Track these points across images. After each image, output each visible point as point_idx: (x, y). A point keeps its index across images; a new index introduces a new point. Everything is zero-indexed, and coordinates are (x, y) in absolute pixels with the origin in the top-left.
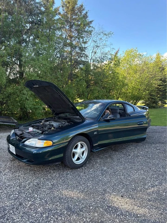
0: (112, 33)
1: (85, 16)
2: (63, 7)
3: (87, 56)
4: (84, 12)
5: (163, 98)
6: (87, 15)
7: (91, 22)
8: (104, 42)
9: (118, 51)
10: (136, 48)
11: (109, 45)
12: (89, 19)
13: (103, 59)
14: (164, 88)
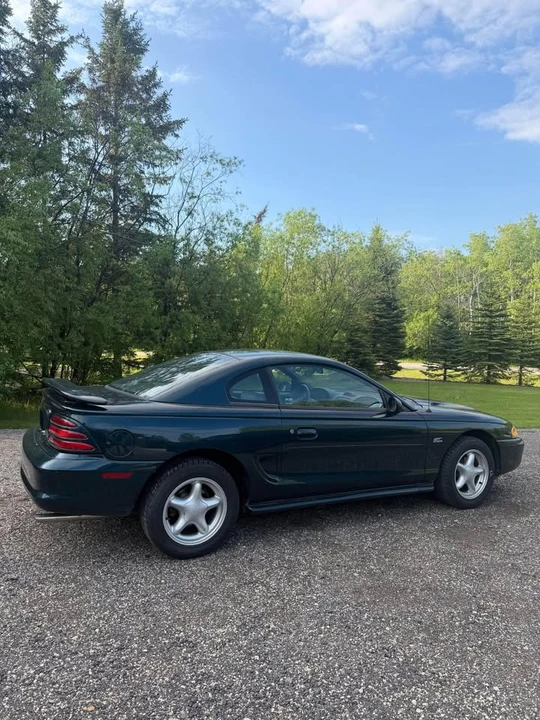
0: (240, 163)
1: (162, 105)
2: (91, 70)
3: (166, 221)
4: (158, 93)
5: (390, 352)
6: (168, 103)
7: (179, 123)
8: (217, 184)
9: (265, 211)
10: (313, 209)
11: (231, 195)
12: (173, 114)
13: (213, 235)
14: (390, 324)
